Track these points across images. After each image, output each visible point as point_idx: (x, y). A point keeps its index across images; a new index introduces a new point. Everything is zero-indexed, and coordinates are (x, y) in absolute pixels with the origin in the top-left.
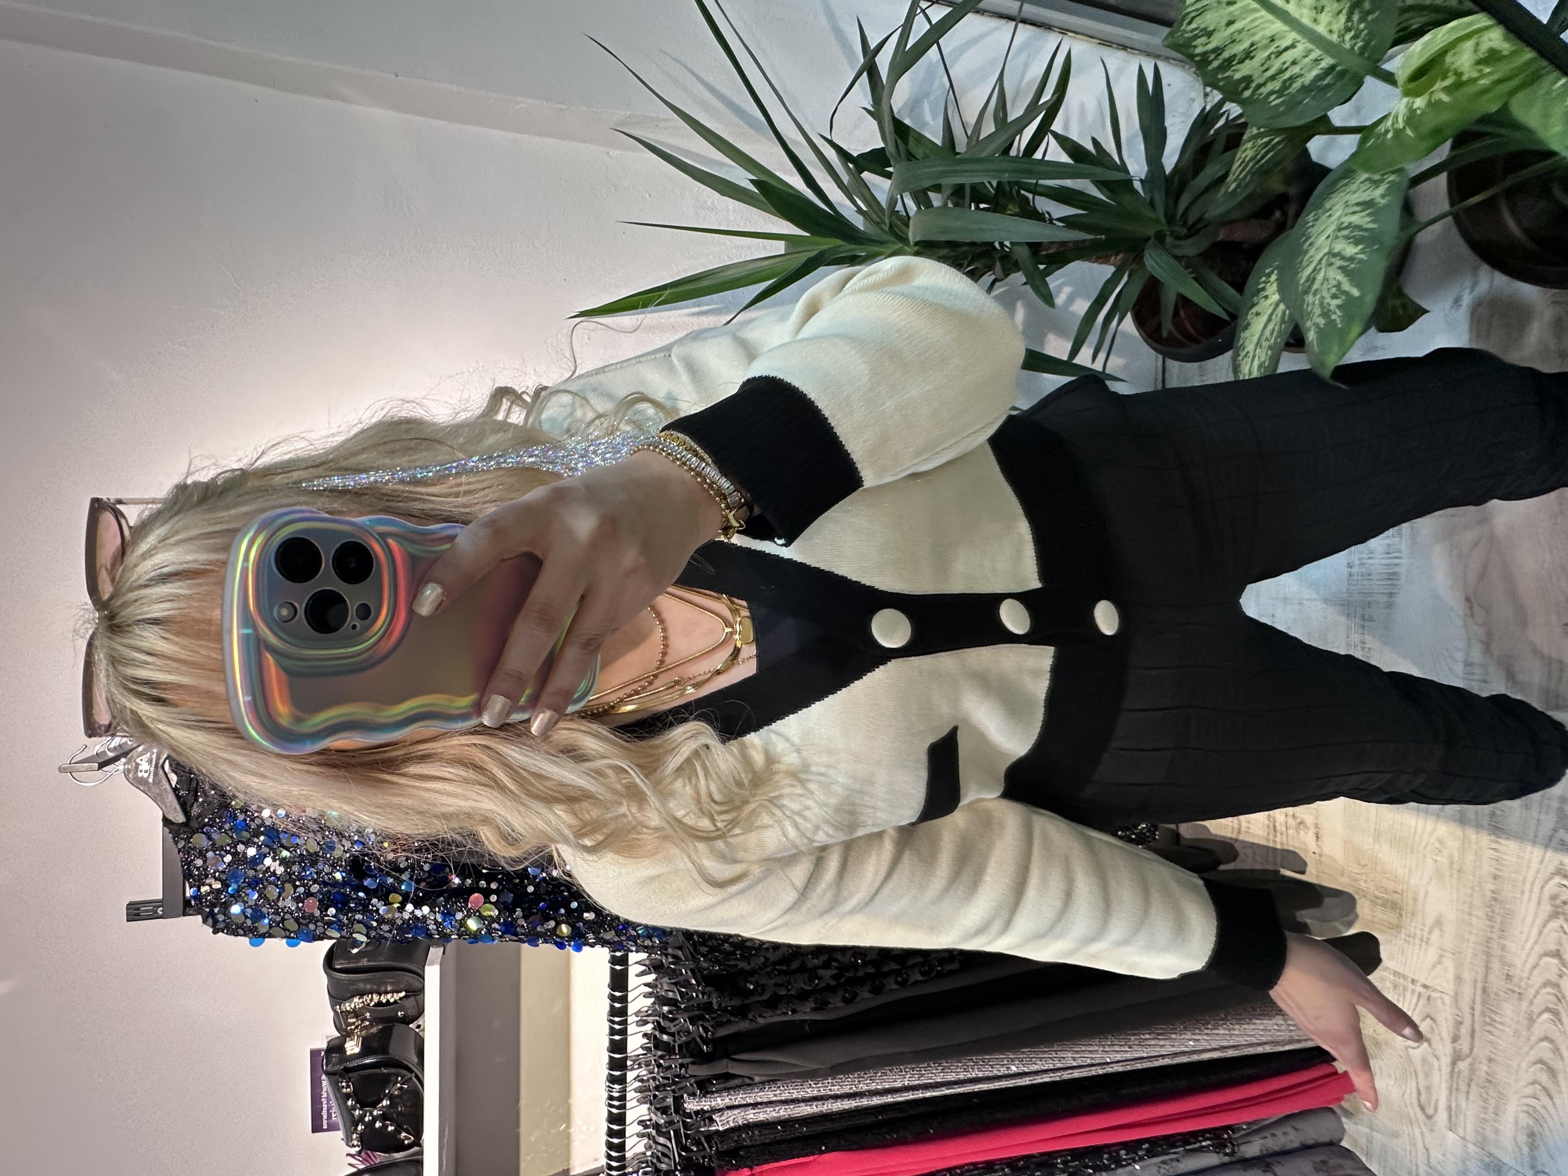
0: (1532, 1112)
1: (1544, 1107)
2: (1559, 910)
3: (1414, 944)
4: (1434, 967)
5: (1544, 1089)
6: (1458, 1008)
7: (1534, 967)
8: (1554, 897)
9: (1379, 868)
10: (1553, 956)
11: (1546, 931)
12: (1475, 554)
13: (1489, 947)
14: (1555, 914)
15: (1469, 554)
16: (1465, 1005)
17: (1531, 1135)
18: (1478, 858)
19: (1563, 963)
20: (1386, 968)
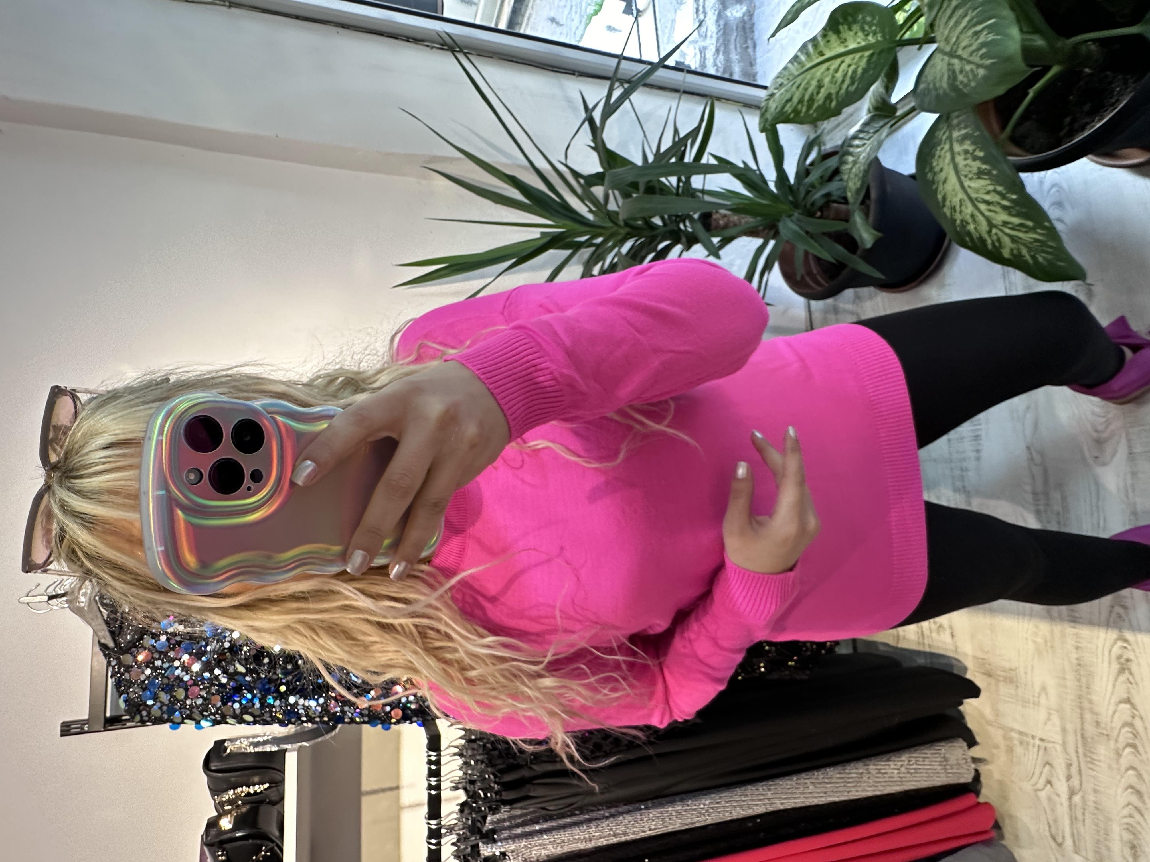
2: (1125, 666)
3: (1029, 708)
4: (1045, 723)
6: (1067, 753)
7: (1114, 713)
8: (1119, 657)
9: (998, 654)
10: (1126, 703)
12: (1028, 416)
13: (1081, 702)
14: (1122, 670)
15: (1025, 416)
16: (1071, 750)
17: (1133, 847)
18: (1063, 635)
19: (1134, 706)
20: (1012, 730)
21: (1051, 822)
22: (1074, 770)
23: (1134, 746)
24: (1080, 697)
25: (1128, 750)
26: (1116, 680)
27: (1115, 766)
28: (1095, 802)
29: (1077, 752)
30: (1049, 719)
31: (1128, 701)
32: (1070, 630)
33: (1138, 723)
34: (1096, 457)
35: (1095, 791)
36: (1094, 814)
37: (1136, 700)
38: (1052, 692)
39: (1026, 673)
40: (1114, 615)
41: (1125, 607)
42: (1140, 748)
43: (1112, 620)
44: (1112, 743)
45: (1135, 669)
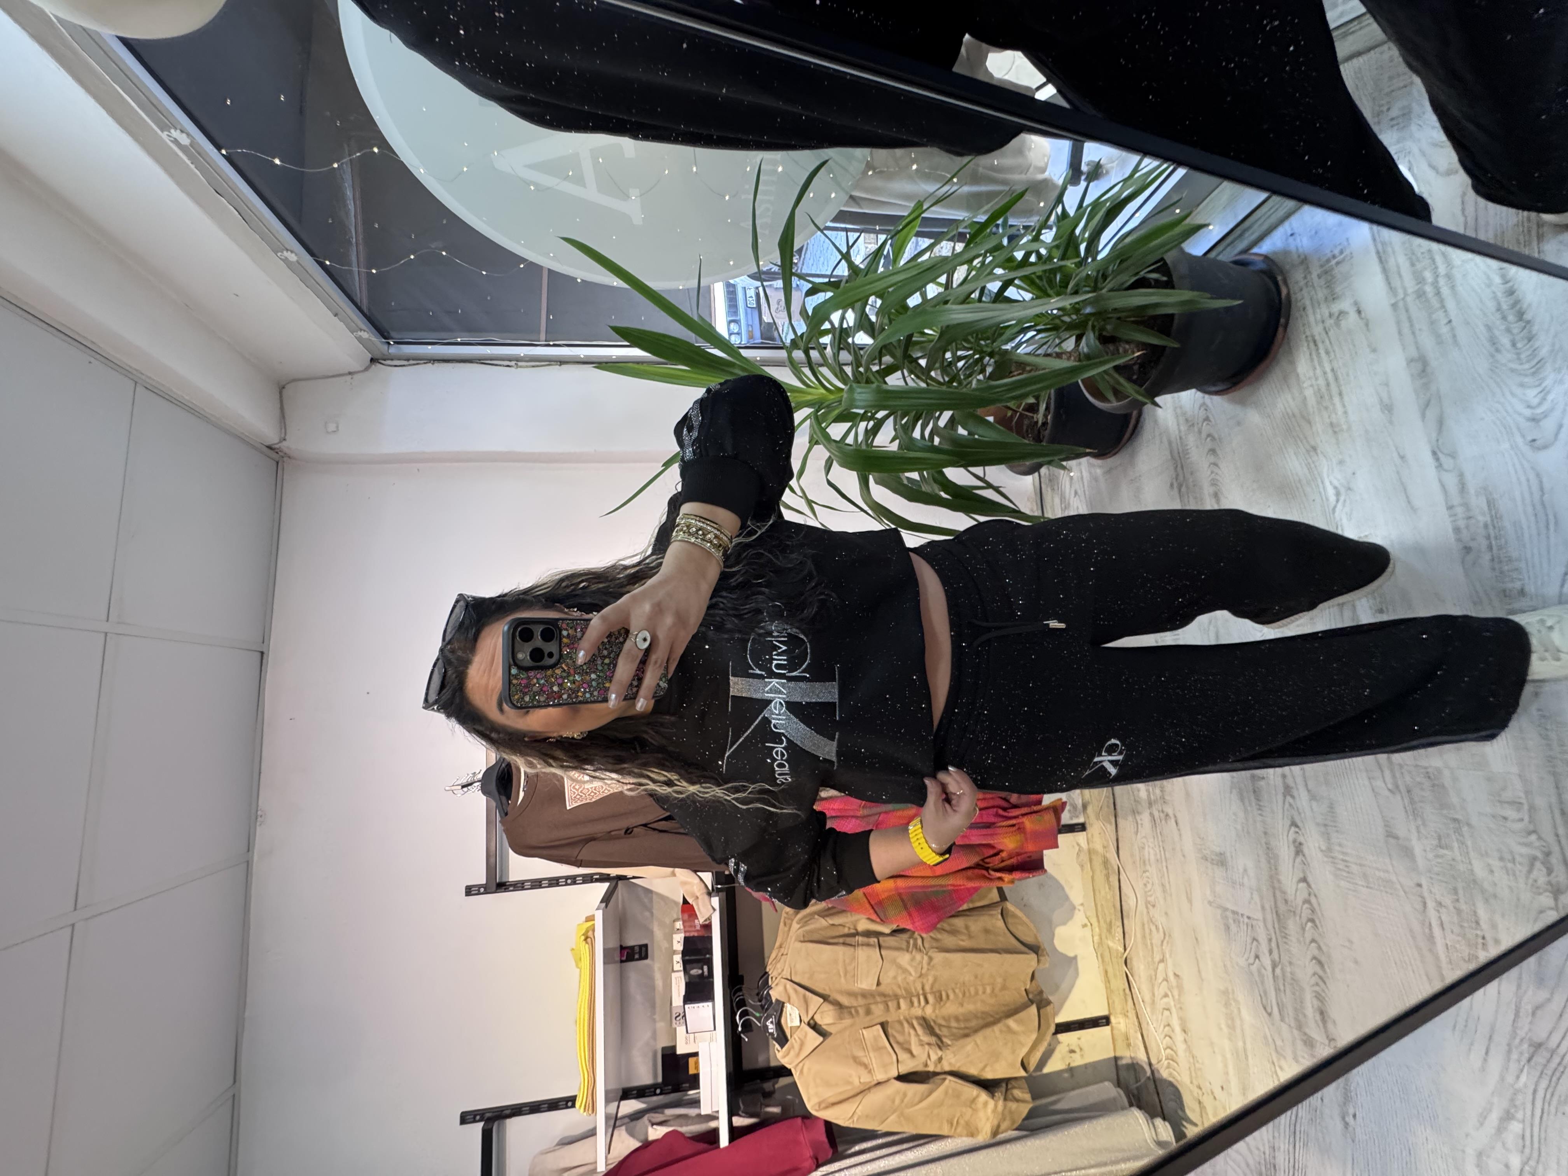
0: (1318, 997)
1: (1323, 991)
2: (1299, 849)
4: (1250, 903)
5: (1320, 977)
6: (1267, 929)
7: (1296, 891)
8: (1294, 841)
10: (1303, 882)
11: (1296, 864)
13: (1273, 882)
14: (1297, 853)
16: (1270, 926)
17: (1322, 1013)
18: (1255, 821)
19: (1309, 886)
20: (1226, 909)
21: (1262, 994)
22: (1274, 945)
23: (1312, 921)
24: (1271, 877)
25: (1310, 924)
26: (1294, 861)
27: (1301, 939)
28: (1291, 973)
29: (1274, 928)
30: (1252, 898)
31: (1304, 880)
33: (1313, 900)
35: (1290, 963)
36: (1292, 984)
37: (1310, 880)
38: (1251, 873)
40: (1287, 805)
41: (1293, 797)
42: (1317, 922)
44: (1298, 918)
45: (1306, 851)
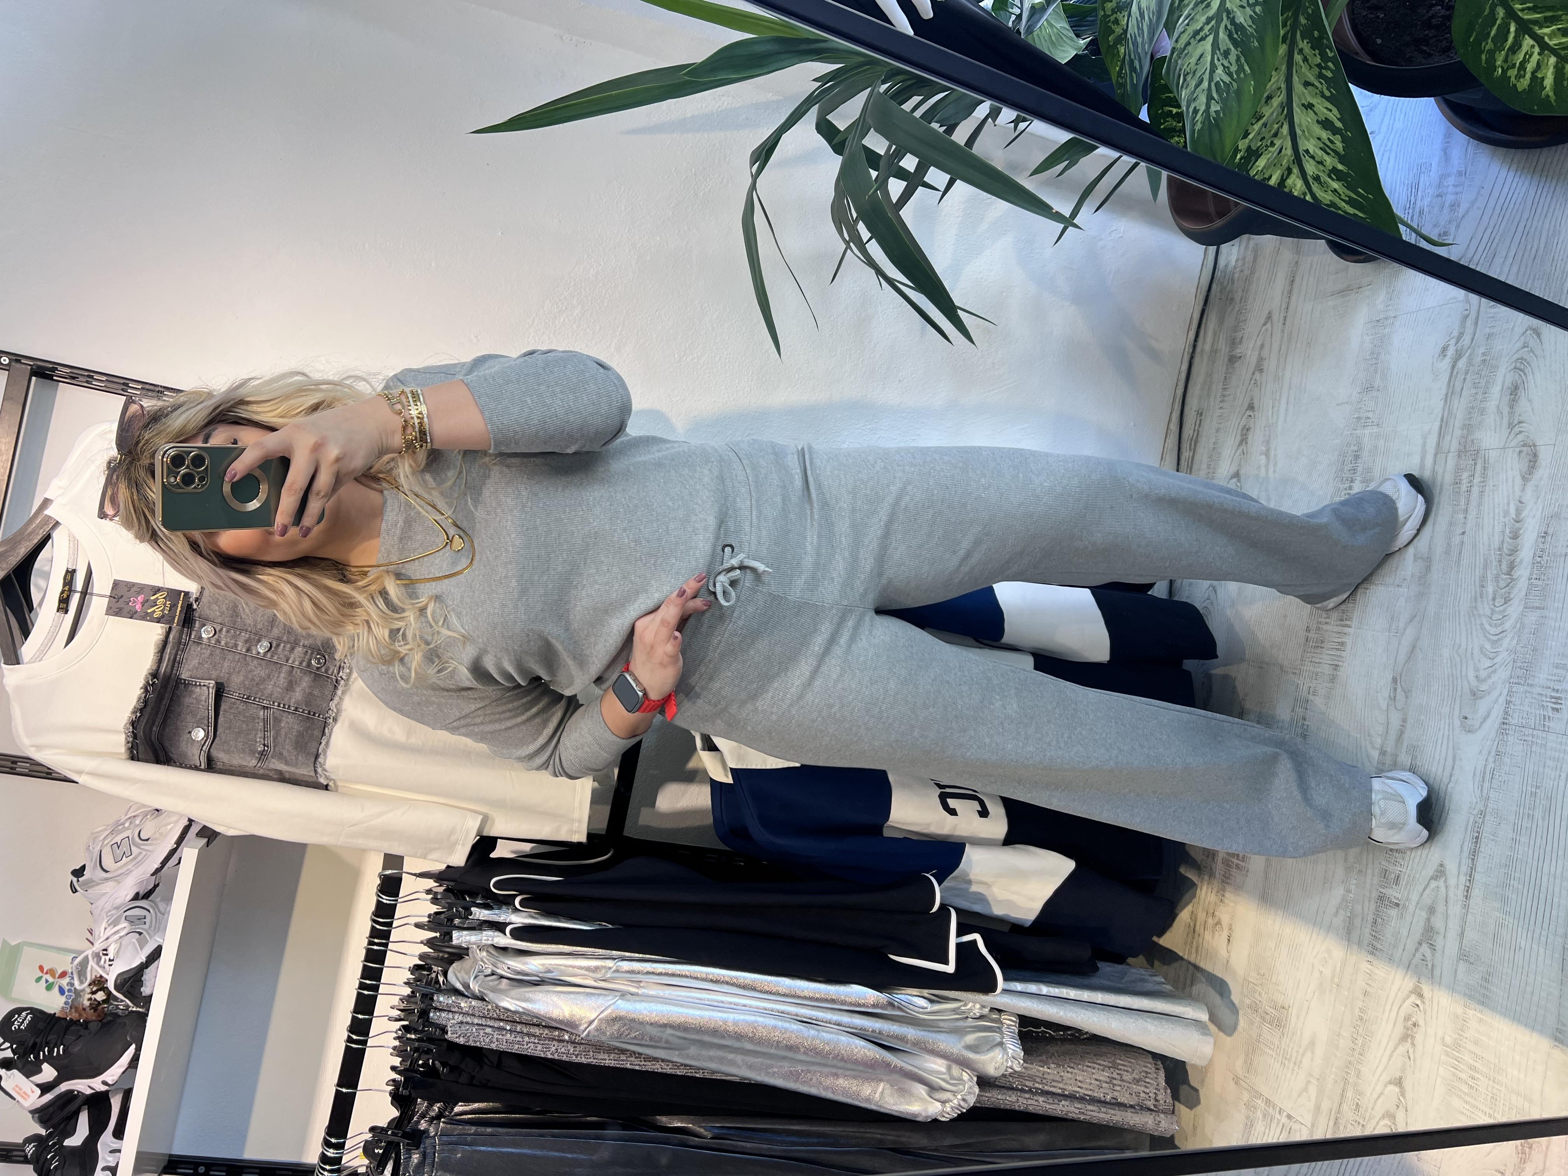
2: (1410, 1032)
3: (1288, 1068)
4: (1300, 1095)
7: (1379, 1097)
8: (1407, 1018)
9: (1274, 980)
10: (1396, 1085)
11: (1395, 1054)
12: (1408, 631)
13: (1347, 1073)
14: (1404, 1038)
15: (1405, 629)
18: (1356, 971)
19: (1402, 1090)
20: (1259, 1095)
24: (1348, 1064)
26: (1395, 1049)
30: (1305, 1090)
31: (1399, 1082)
32: (1365, 966)
33: (1400, 1115)
34: (1466, 718)
37: (1407, 1084)
38: (1320, 1051)
39: (1298, 1017)
40: (1419, 955)
41: (1432, 947)
43: (1414, 962)
45: (1419, 1038)
